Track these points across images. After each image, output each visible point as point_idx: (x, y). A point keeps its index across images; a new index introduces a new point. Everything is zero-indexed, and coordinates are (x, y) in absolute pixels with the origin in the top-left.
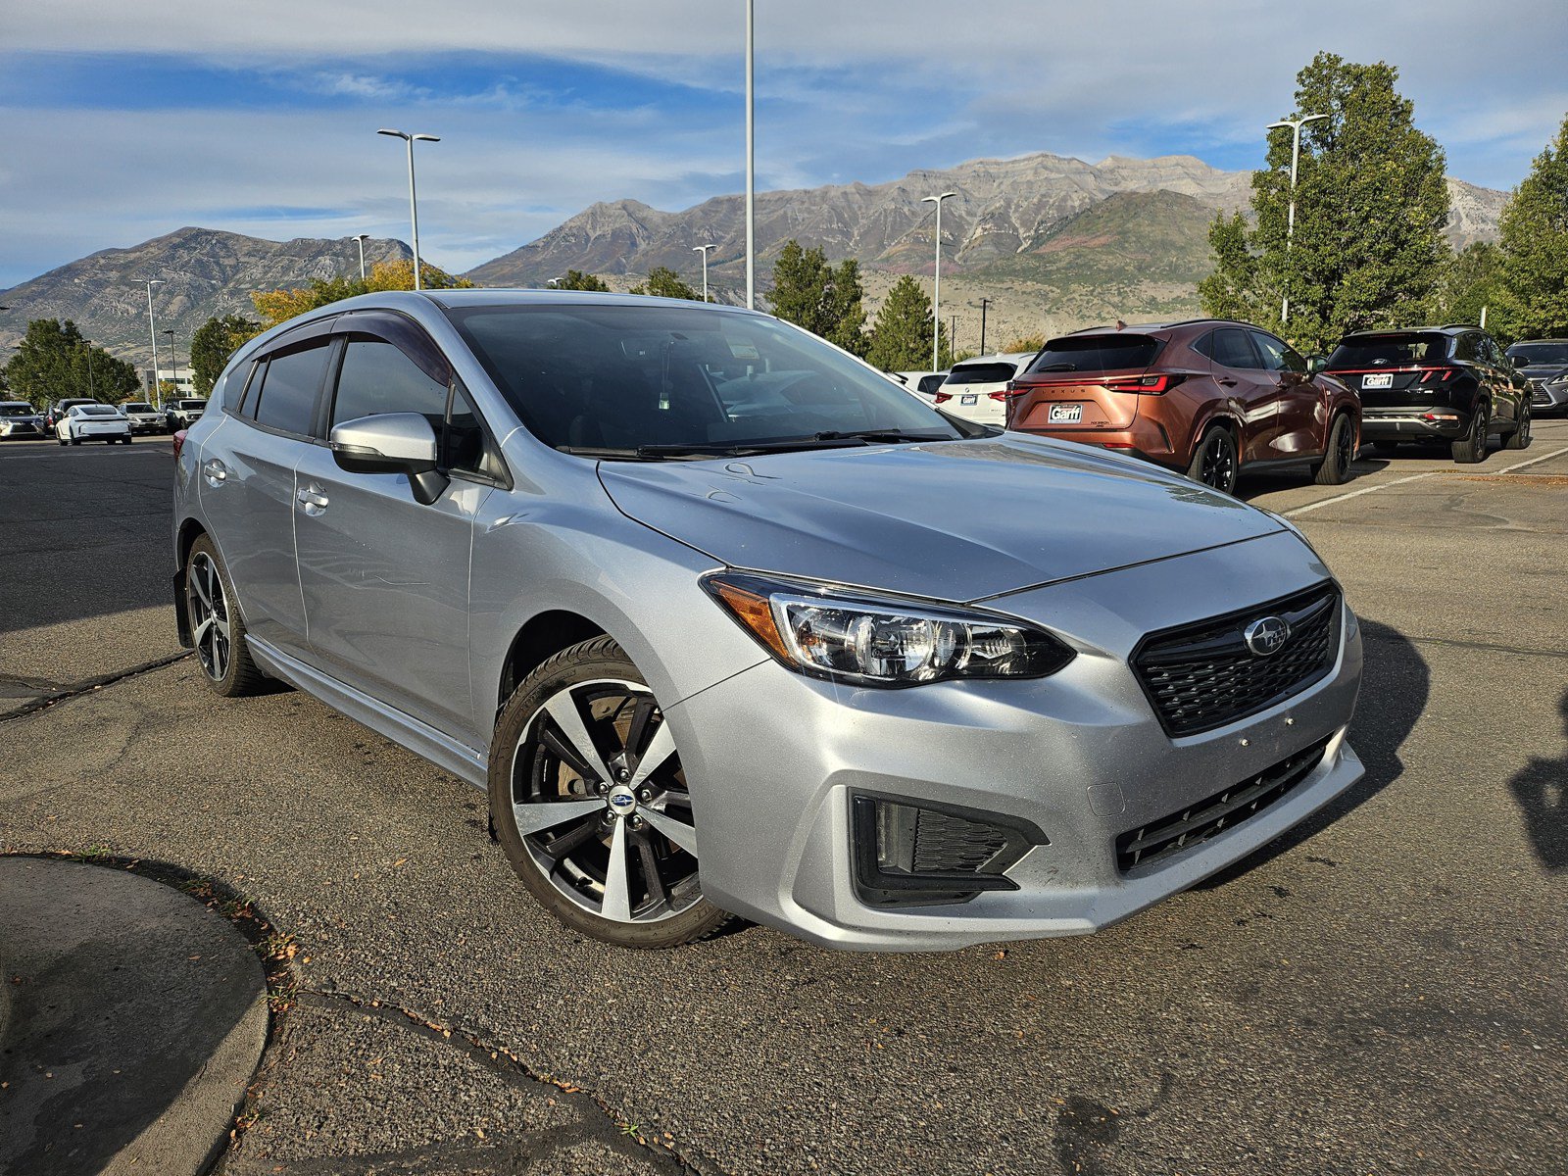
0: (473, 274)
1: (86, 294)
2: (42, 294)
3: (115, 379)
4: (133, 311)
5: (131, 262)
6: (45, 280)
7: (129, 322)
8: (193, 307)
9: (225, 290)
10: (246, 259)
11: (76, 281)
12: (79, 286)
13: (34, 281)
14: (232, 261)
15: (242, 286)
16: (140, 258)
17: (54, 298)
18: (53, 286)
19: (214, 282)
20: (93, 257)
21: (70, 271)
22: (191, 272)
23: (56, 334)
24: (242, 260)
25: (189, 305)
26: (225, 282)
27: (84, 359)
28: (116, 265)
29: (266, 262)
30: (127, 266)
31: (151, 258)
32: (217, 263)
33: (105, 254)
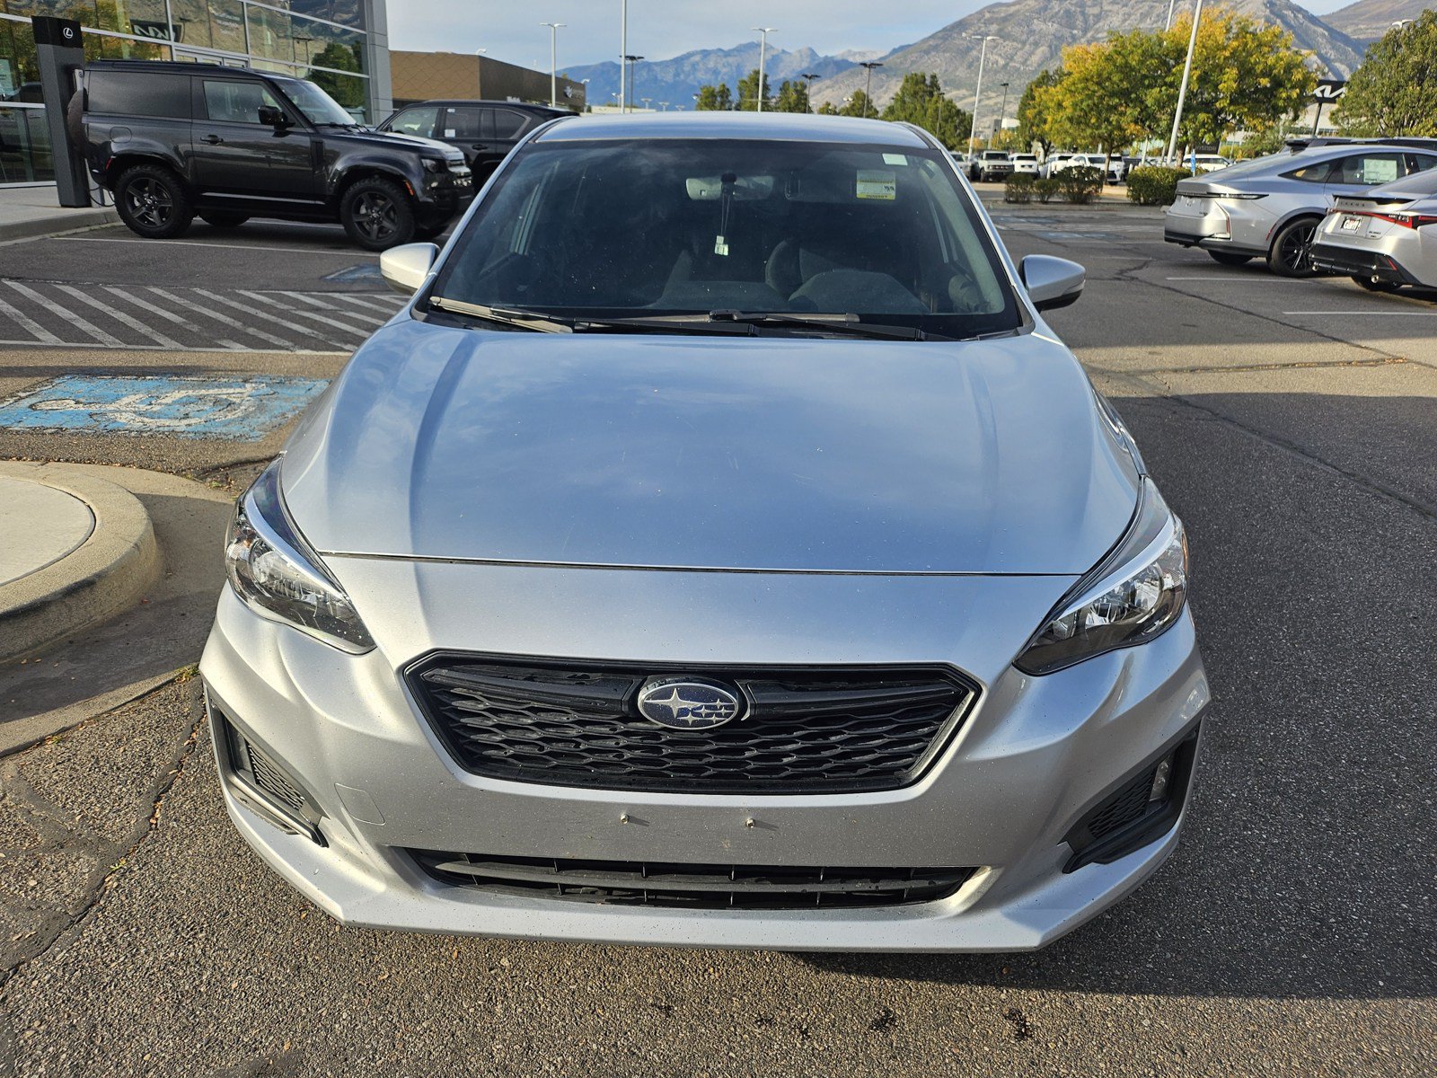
0: (1343, 13)
1: (968, 47)
2: (935, 48)
3: (956, 128)
4: (1002, 62)
5: (1011, 15)
6: (940, 35)
7: (996, 72)
8: (1052, 57)
9: (1083, 40)
10: (1109, 8)
11: (964, 35)
12: (964, 39)
13: (932, 37)
14: (1096, 10)
15: (1100, 35)
16: (1018, 11)
17: (944, 51)
18: (946, 39)
19: (1075, 32)
20: (981, 12)
21: (961, 25)
22: (1058, 23)
23: (922, 86)
24: (1105, 8)
25: (1048, 55)
26: (1085, 31)
27: (936, 110)
28: (997, 19)
29: (1126, 10)
30: (1005, 19)
31: (1027, 11)
32: (1083, 13)
33: (990, 8)
